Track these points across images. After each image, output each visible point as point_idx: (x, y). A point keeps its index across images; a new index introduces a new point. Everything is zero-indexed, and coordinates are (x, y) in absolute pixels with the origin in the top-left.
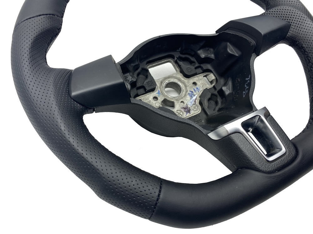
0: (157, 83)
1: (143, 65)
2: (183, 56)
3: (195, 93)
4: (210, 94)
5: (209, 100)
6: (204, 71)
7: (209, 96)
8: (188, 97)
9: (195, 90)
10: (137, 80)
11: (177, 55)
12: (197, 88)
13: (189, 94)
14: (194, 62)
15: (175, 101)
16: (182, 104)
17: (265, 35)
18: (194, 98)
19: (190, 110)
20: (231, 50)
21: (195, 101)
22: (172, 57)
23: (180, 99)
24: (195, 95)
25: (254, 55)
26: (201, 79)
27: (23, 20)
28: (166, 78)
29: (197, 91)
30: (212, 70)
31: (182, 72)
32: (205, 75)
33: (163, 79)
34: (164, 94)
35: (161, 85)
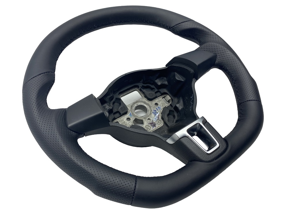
0: (128, 108)
1: (116, 96)
2: (145, 85)
3: (157, 112)
4: (168, 111)
5: (168, 115)
6: (162, 94)
7: (168, 112)
8: (153, 115)
9: (157, 109)
10: (113, 108)
11: (140, 85)
12: (159, 107)
13: (153, 112)
14: (154, 89)
15: (143, 119)
16: (149, 120)
17: (199, 65)
18: (157, 115)
19: (155, 124)
20: (178, 77)
21: (158, 117)
22: (138, 87)
23: (147, 117)
24: (157, 113)
25: (194, 80)
26: (161, 101)
27: (29, 79)
28: (134, 103)
29: (159, 110)
30: (168, 92)
31: (146, 97)
32: (163, 97)
33: (133, 104)
34: (135, 115)
35: (132, 108)
